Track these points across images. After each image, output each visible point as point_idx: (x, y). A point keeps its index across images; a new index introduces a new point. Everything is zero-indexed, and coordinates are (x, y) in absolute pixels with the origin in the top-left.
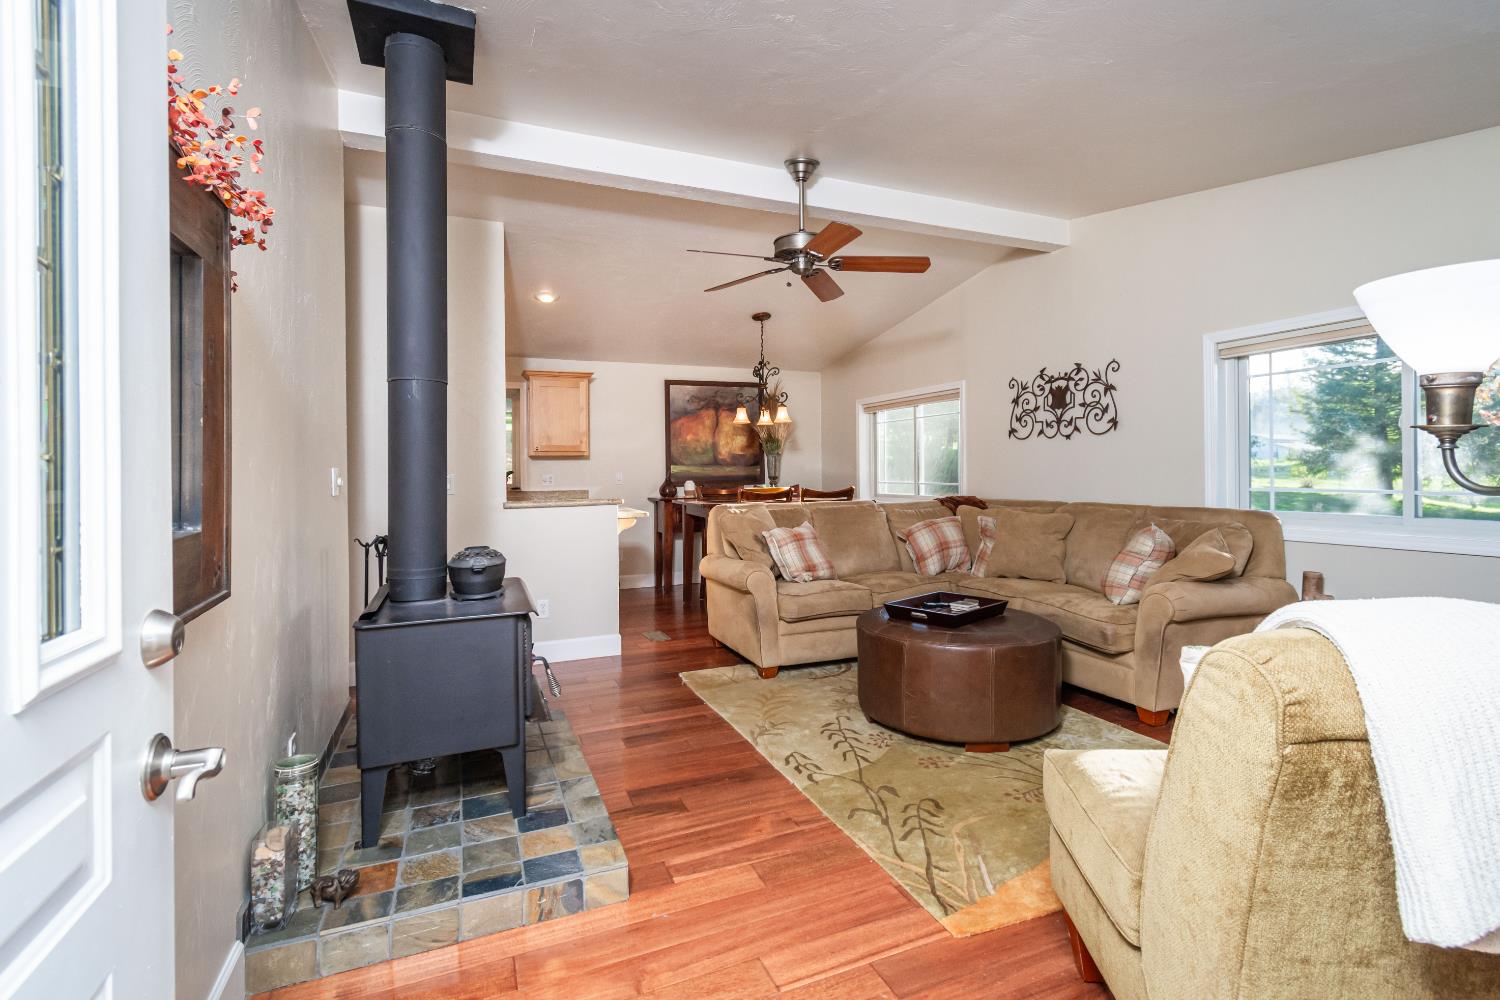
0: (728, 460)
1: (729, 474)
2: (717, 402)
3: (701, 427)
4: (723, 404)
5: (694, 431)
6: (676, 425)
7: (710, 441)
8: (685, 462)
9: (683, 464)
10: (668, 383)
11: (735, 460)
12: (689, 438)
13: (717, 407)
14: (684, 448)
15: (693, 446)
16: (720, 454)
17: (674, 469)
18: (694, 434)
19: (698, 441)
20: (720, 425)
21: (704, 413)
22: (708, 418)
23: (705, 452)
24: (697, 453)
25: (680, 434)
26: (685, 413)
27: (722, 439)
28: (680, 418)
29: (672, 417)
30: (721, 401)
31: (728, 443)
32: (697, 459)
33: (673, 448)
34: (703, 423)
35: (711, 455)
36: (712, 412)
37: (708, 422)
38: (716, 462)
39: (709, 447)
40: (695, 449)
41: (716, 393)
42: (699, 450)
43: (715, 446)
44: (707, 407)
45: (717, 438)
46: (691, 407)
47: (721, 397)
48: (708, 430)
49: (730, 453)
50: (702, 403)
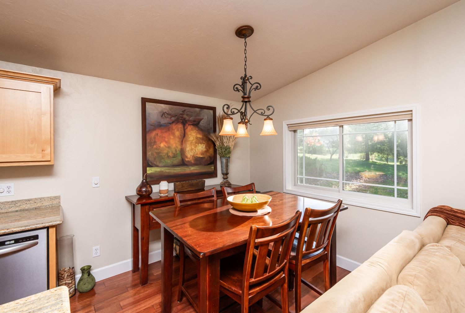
0: (193, 162)
1: (193, 172)
2: (185, 119)
3: (172, 137)
4: (189, 121)
5: (166, 140)
6: (151, 135)
7: (179, 147)
8: (158, 164)
9: (157, 166)
10: (144, 101)
11: (198, 161)
12: (162, 145)
13: (184, 123)
14: (158, 153)
15: (166, 152)
16: (187, 157)
17: (150, 171)
18: (166, 142)
19: (169, 147)
20: (186, 136)
21: (174, 126)
22: (177, 131)
23: (175, 156)
24: (168, 157)
25: (155, 142)
26: (159, 126)
27: (188, 145)
28: (154, 129)
29: (147, 130)
30: (187, 118)
31: (192, 149)
32: (169, 161)
33: (149, 154)
34: (173, 134)
35: (180, 158)
36: (180, 126)
37: (177, 133)
38: (183, 163)
39: (178, 152)
40: (167, 154)
41: (184, 111)
42: (170, 154)
43: (182, 152)
44: (177, 121)
45: (184, 146)
46: (164, 121)
47: (187, 115)
48: (177, 140)
49: (193, 156)
50: (173, 119)
